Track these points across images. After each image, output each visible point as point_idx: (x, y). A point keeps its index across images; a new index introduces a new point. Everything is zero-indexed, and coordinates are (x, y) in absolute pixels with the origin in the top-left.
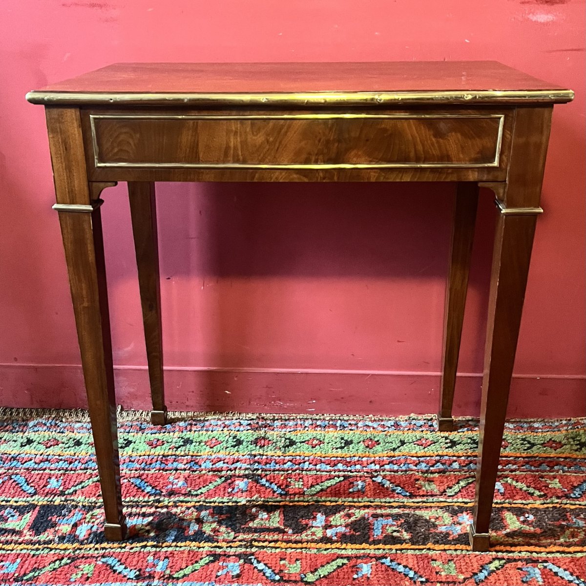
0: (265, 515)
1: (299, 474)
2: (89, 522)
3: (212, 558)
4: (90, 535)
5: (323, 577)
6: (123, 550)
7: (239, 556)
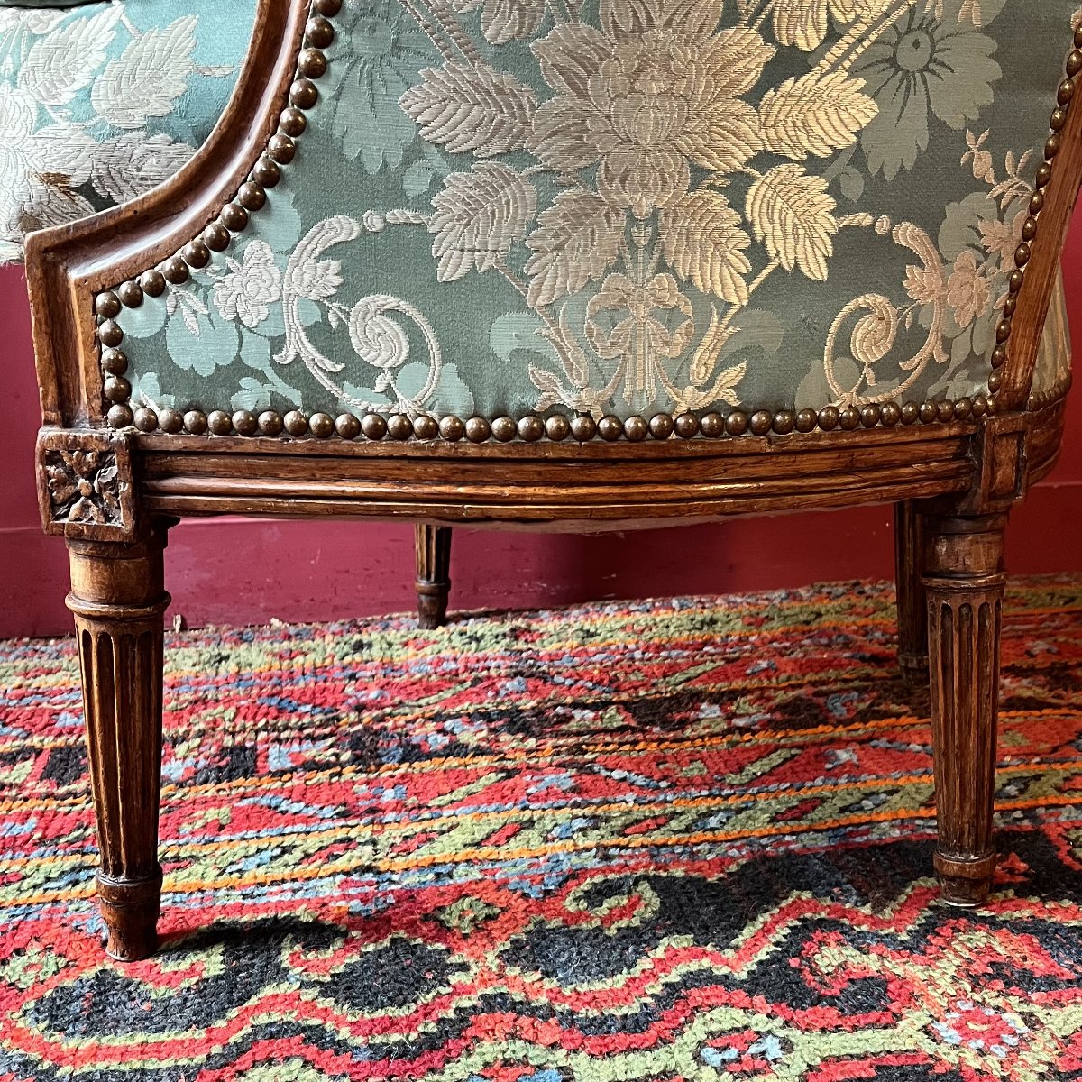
0: (589, 714)
1: (630, 666)
2: (185, 758)
3: (504, 775)
4: (196, 773)
5: (763, 774)
6: (288, 785)
7: (561, 765)
